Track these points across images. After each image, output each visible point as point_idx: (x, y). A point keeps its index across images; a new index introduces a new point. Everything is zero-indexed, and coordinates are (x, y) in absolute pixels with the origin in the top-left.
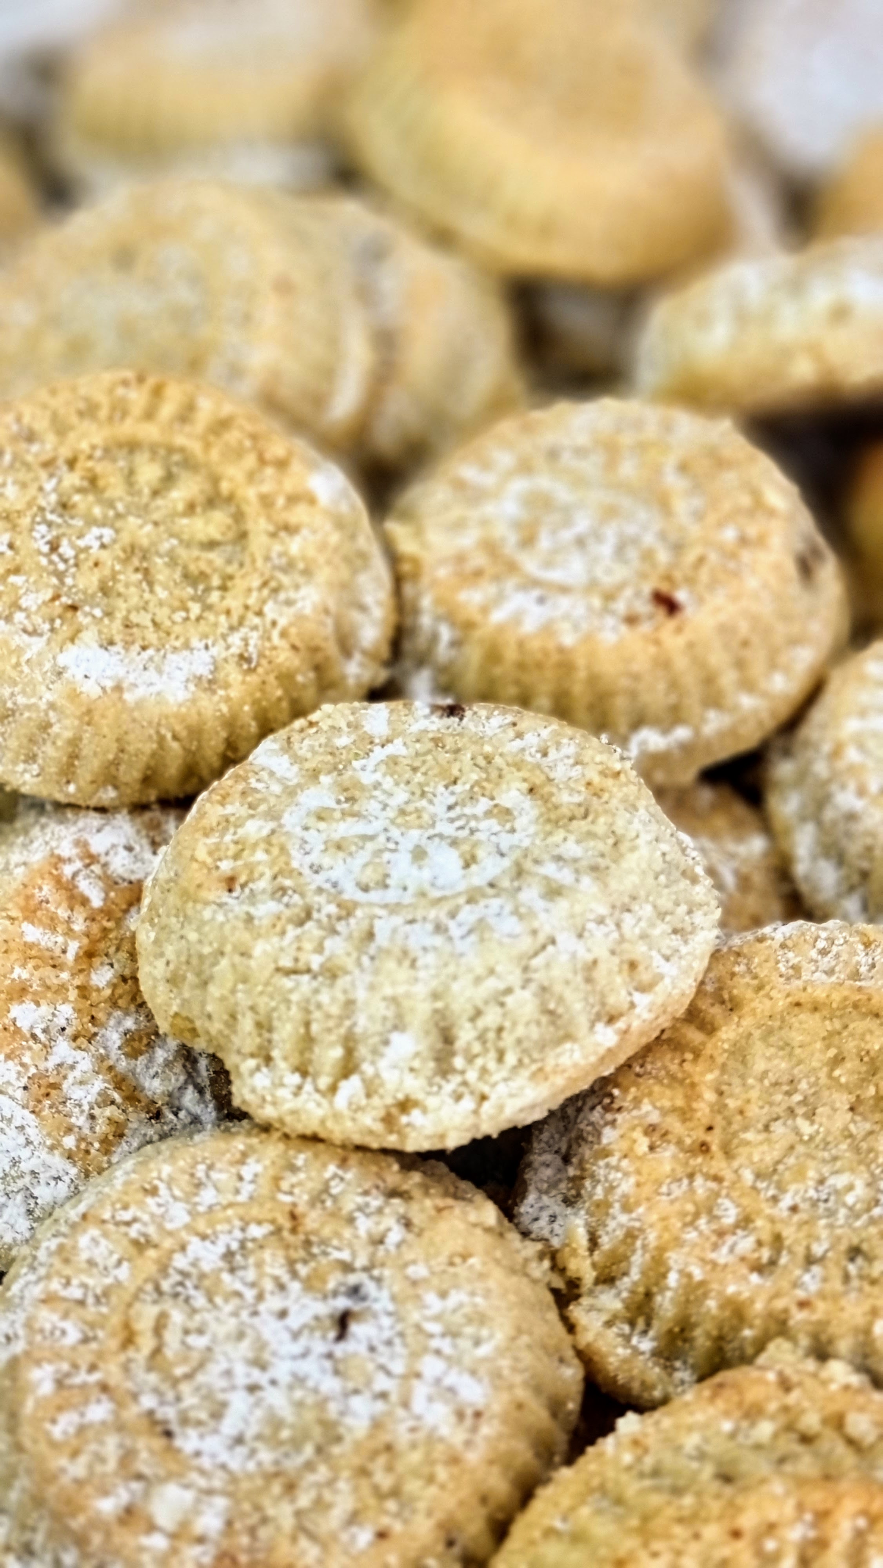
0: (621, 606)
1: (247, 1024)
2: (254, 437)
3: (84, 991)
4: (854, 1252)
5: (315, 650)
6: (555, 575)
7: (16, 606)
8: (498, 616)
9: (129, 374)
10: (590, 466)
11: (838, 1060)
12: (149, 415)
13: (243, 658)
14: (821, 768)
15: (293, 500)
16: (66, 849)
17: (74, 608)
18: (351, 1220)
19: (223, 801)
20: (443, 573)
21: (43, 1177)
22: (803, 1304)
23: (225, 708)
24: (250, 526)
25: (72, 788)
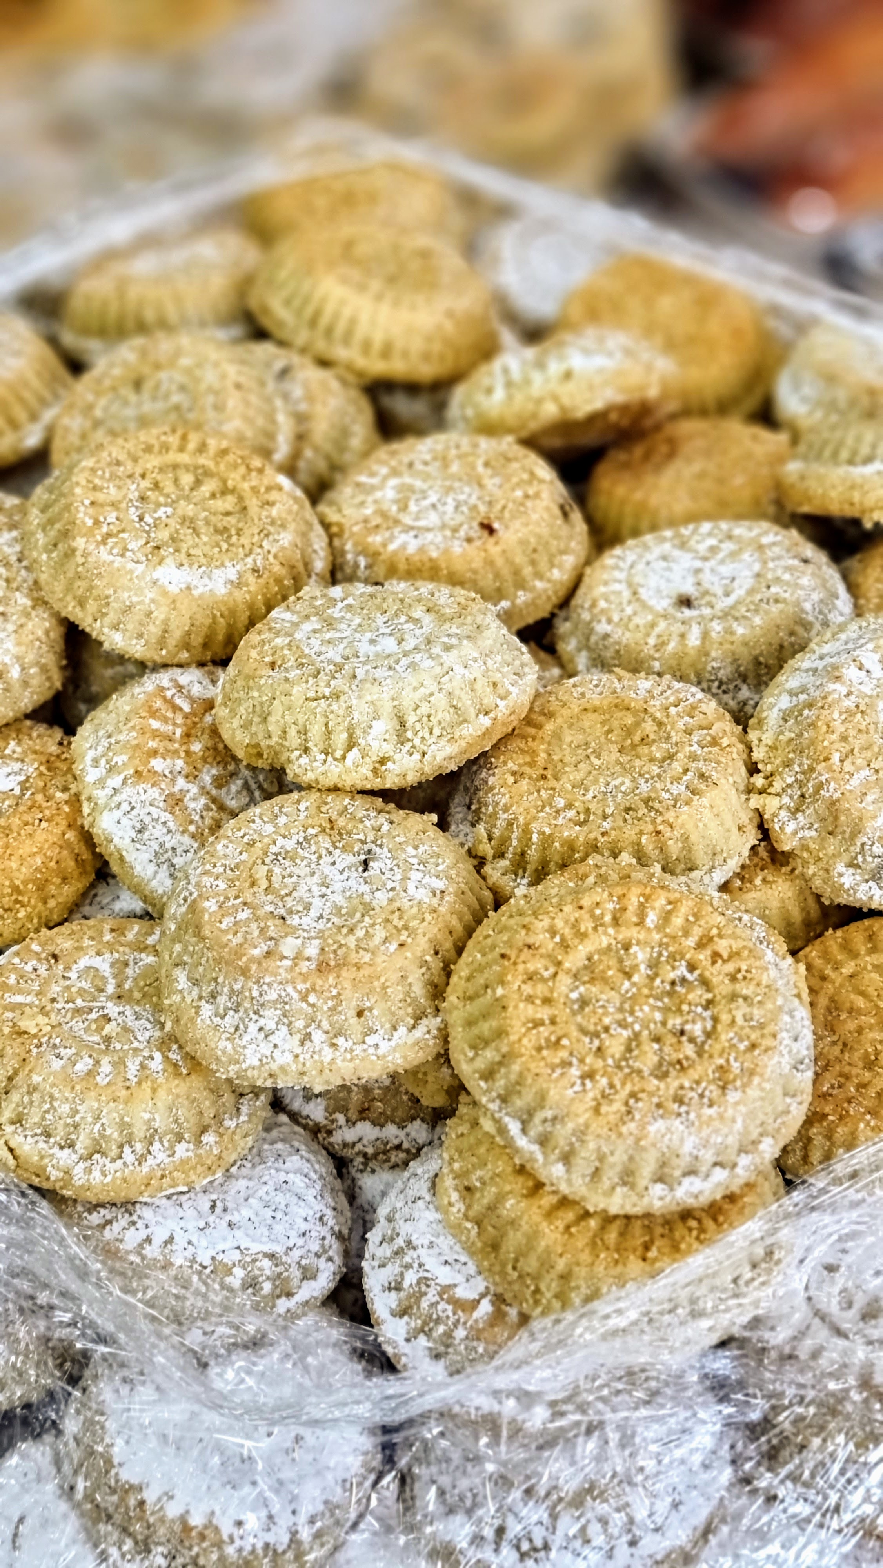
0: (462, 533)
1: (292, 732)
2: (242, 458)
3: (188, 753)
4: (628, 810)
5: (293, 567)
6: (422, 523)
7: (126, 549)
8: (392, 547)
9: (166, 429)
10: (433, 469)
11: (610, 731)
12: (182, 449)
13: (255, 570)
14: (586, 616)
15: (269, 489)
16: (166, 683)
17: (158, 548)
18: (362, 822)
19: (259, 633)
20: (356, 529)
21: (179, 851)
22: (603, 834)
23: (248, 597)
24: (247, 503)
25: (164, 652)
